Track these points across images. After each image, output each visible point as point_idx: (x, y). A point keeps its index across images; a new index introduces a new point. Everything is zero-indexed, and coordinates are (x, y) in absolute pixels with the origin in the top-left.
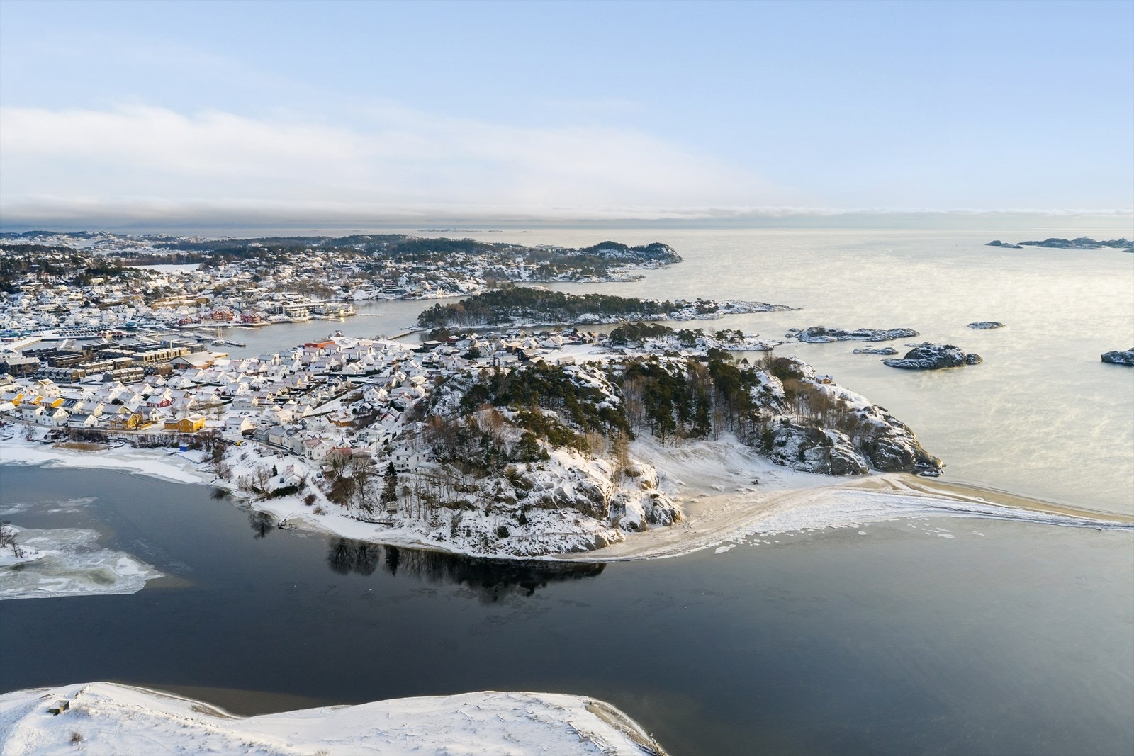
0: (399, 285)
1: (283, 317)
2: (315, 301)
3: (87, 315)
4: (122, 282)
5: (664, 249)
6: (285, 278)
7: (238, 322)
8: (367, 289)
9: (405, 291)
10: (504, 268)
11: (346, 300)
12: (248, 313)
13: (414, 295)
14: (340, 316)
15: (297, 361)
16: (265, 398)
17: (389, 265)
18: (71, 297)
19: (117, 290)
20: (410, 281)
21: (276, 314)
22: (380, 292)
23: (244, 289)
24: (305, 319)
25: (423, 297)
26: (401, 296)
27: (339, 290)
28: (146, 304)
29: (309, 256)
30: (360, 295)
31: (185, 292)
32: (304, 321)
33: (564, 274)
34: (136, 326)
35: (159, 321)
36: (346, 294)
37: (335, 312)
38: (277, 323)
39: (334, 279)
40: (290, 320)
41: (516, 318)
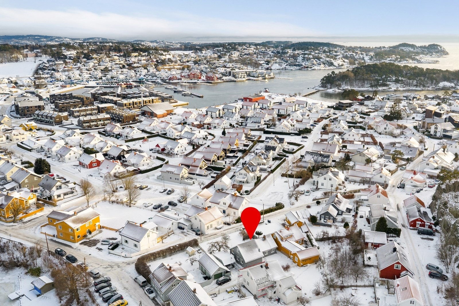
0: (298, 61)
1: (231, 78)
2: (250, 69)
3: (120, 73)
4: (148, 56)
5: (439, 47)
6: (235, 57)
7: (203, 80)
8: (280, 64)
9: (302, 65)
10: (354, 54)
11: (267, 69)
12: (210, 74)
13: (307, 67)
14: (265, 79)
15: (237, 114)
16: (197, 167)
17: (289, 52)
18: (116, 62)
19: (144, 60)
20: (304, 59)
21: (227, 76)
22: (287, 65)
23: (211, 61)
24: (244, 79)
25: (312, 69)
26: (299, 68)
27: (264, 63)
28: (155, 68)
29: (248, 47)
30: (275, 66)
31: (179, 62)
32: (243, 81)
33: (390, 59)
34: (144, 80)
35: (158, 77)
36: (268, 66)
37: (262, 75)
38: (227, 81)
39: (261, 58)
40: (235, 80)
41: (391, 83)
